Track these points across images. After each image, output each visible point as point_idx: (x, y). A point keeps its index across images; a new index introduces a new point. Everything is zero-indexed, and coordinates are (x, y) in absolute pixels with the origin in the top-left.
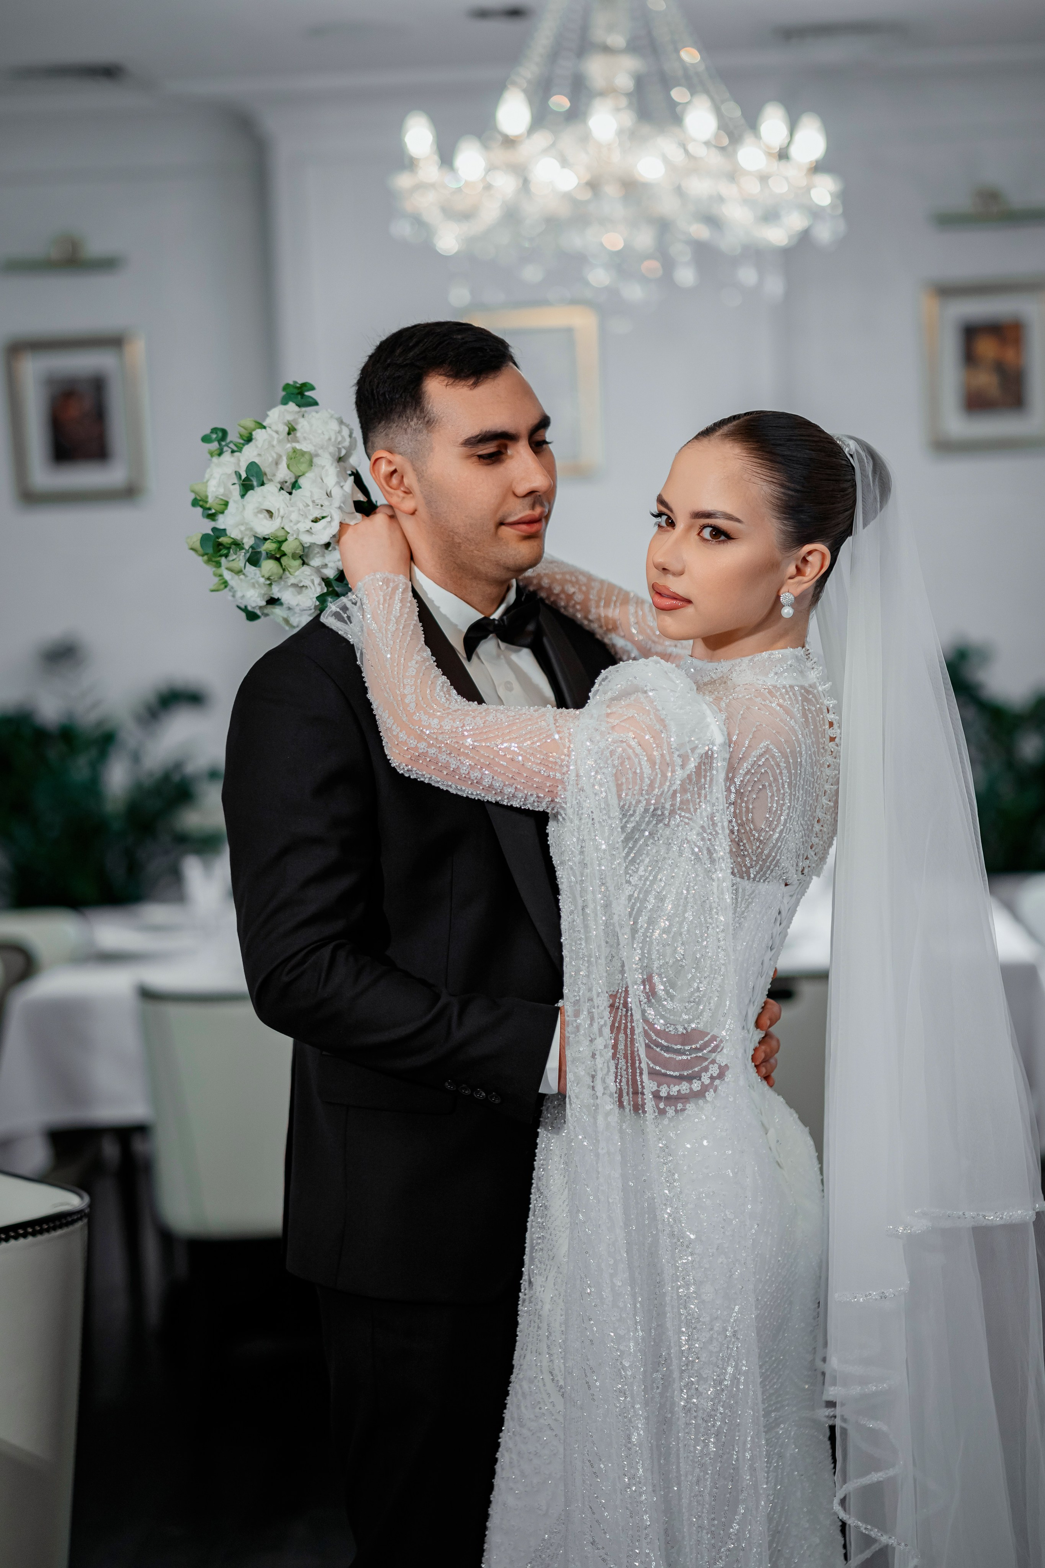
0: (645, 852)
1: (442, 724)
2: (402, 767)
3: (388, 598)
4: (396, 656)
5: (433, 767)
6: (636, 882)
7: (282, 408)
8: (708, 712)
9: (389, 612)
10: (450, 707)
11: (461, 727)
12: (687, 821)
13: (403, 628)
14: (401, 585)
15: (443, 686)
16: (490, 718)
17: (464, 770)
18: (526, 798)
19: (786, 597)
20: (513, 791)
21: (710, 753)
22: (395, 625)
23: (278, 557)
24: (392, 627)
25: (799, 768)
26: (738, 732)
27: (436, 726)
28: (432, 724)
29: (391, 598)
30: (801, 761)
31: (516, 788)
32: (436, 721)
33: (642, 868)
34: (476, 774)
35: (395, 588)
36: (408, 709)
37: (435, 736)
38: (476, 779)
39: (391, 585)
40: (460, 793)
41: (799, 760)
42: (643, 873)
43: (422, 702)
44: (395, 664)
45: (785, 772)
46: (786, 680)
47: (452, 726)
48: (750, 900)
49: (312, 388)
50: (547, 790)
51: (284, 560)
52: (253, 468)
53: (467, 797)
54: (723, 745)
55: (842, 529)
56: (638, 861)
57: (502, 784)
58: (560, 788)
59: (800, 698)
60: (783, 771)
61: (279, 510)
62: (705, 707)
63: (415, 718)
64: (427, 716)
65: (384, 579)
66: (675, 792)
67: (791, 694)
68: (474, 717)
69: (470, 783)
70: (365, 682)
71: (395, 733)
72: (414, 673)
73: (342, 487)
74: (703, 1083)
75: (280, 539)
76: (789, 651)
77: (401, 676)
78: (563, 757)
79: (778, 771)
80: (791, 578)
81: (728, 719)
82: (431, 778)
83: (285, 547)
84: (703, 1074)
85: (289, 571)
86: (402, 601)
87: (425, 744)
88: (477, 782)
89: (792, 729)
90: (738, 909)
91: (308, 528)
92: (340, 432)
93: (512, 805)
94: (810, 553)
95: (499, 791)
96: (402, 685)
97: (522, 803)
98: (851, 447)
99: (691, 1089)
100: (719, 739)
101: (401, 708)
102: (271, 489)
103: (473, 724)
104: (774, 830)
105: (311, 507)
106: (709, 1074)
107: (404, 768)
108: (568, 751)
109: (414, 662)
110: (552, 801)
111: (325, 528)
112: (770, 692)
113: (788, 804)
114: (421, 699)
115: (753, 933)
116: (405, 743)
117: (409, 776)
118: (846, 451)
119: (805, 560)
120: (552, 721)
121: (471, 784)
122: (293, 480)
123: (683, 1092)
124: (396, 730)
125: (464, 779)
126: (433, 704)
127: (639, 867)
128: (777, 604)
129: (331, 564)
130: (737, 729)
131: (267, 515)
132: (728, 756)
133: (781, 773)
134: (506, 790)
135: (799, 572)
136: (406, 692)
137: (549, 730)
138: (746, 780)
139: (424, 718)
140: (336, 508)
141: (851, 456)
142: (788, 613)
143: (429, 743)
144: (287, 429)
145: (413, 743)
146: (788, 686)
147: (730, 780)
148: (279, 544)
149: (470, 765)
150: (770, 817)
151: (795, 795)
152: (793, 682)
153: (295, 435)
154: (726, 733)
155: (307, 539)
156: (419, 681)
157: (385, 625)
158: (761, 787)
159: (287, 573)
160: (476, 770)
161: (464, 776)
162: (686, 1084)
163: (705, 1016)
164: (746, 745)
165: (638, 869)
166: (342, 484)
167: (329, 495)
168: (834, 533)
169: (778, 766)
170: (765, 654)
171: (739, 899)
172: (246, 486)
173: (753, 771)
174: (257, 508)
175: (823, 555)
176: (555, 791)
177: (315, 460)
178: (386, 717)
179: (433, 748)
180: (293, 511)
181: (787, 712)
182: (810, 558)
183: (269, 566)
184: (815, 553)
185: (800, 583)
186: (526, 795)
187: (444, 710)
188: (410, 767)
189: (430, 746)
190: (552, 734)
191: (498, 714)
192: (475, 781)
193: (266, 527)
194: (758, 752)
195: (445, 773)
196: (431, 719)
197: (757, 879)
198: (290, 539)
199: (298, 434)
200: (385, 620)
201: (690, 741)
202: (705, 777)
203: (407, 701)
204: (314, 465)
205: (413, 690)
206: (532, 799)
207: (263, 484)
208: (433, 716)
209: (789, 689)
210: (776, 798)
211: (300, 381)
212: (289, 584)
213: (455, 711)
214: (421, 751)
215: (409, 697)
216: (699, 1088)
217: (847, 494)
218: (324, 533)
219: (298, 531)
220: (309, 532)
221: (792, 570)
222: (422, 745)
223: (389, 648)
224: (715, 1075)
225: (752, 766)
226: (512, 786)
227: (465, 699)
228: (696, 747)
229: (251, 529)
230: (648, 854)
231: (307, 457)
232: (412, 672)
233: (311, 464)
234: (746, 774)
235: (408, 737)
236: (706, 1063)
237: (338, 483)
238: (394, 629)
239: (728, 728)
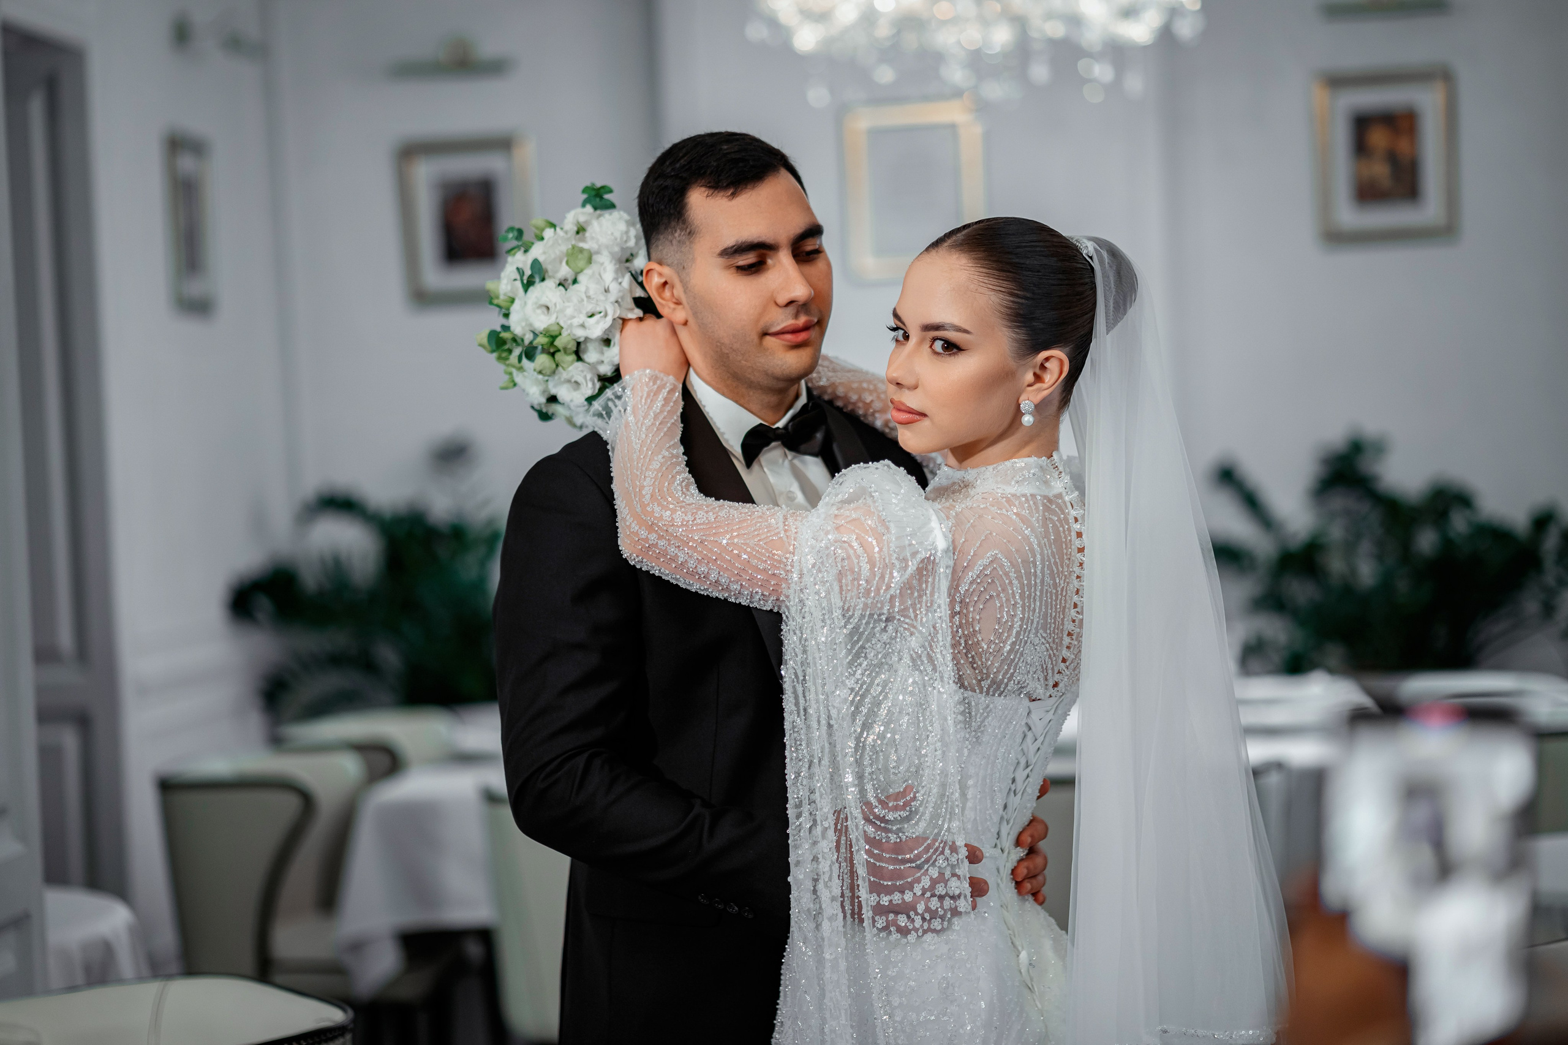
0: (863, 655)
1: (674, 516)
2: (633, 558)
3: (652, 394)
4: (645, 449)
5: (662, 560)
6: (852, 686)
7: (580, 210)
8: (934, 518)
9: (650, 408)
10: (685, 500)
11: (692, 521)
12: (906, 626)
13: (660, 424)
14: (668, 385)
15: (683, 481)
16: (722, 514)
17: (691, 564)
18: (751, 595)
19: (1026, 405)
20: (739, 588)
21: (932, 558)
22: (652, 420)
23: (552, 351)
24: (648, 422)
25: (1033, 579)
26: (963, 540)
27: (667, 518)
28: (664, 516)
29: (655, 395)
30: (1036, 572)
31: (741, 584)
32: (668, 513)
33: (859, 672)
34: (703, 569)
35: (663, 386)
36: (643, 500)
37: (665, 528)
38: (703, 573)
39: (658, 382)
40: (689, 588)
41: (1032, 571)
42: (859, 677)
43: (658, 494)
44: (642, 457)
45: (1015, 582)
46: (1028, 490)
47: (683, 519)
48: (985, 714)
49: (610, 191)
50: (771, 589)
51: (558, 356)
52: (536, 264)
53: (696, 592)
54: (946, 551)
55: (1082, 333)
56: (856, 664)
57: (728, 580)
58: (784, 586)
59: (1041, 508)
60: (1013, 582)
61: (555, 304)
62: (931, 511)
63: (649, 509)
64: (660, 508)
65: (652, 376)
66: (892, 597)
67: (1031, 503)
68: (707, 512)
69: (697, 577)
70: (611, 472)
71: (628, 524)
72: (658, 467)
73: (620, 283)
74: (915, 894)
75: (554, 334)
76: (1033, 460)
77: (644, 469)
78: (788, 555)
79: (1007, 581)
80: (1030, 385)
81: (955, 526)
82: (660, 570)
83: (558, 343)
84: (916, 885)
85: (562, 367)
86: (666, 400)
87: (655, 536)
88: (704, 577)
89: (1026, 538)
90: (973, 724)
91: (581, 322)
92: (627, 232)
93: (740, 603)
94: (1047, 359)
95: (725, 587)
96: (643, 477)
97: (748, 601)
98: (1090, 249)
99: (903, 899)
100: (941, 544)
101: (637, 499)
102: (550, 283)
103: (705, 518)
104: (1005, 642)
105: (585, 302)
106: (921, 885)
107: (635, 559)
108: (794, 549)
109: (660, 456)
110: (778, 600)
111: (598, 322)
112: (1008, 501)
113: (1021, 616)
114: (657, 491)
115: (994, 748)
116: (637, 534)
117: (641, 568)
118: (1084, 252)
119: (1043, 367)
120: (781, 519)
121: (699, 578)
122: (573, 277)
123: (894, 902)
124: (629, 519)
125: (692, 574)
126: (668, 497)
127: (856, 670)
128: (1018, 413)
129: (604, 360)
130: (964, 537)
131: (545, 310)
132: (951, 563)
133: (1011, 583)
134: (732, 587)
135: (1038, 378)
136: (645, 484)
137: (778, 528)
138: (971, 590)
139: (657, 509)
140: (612, 303)
141: (1091, 258)
142: (1029, 421)
143: (659, 535)
144: (575, 229)
145: (643, 533)
146: (1028, 495)
147: (954, 588)
148: (551, 340)
149: (697, 559)
150: (1000, 628)
151: (1029, 607)
152: (1033, 491)
153: (584, 235)
154: (950, 540)
155: (580, 334)
156: (660, 475)
157: (642, 419)
158: (988, 597)
159: (560, 368)
160: (703, 565)
161: (691, 569)
162: (899, 894)
163: (920, 826)
164: (972, 554)
165: (855, 672)
166: (620, 280)
167: (607, 291)
168: (1074, 338)
169: (1007, 574)
170: (1008, 463)
171: (973, 713)
172: (528, 284)
173: (979, 581)
174: (536, 303)
175: (1061, 361)
176: (780, 590)
177: (595, 257)
178: (623, 507)
179: (663, 540)
180: (569, 307)
181: (1024, 520)
182: (1047, 365)
183: (542, 360)
184: (1052, 360)
185: (1040, 390)
186: (752, 592)
187: (678, 503)
188: (640, 558)
189: (661, 537)
190: (779, 533)
191: (731, 510)
192: (702, 576)
193: (542, 322)
194: (986, 561)
195: (674, 566)
196: (664, 511)
197: (991, 693)
198: (565, 333)
199: (587, 234)
200: (643, 414)
201: (910, 545)
202: (927, 582)
203: (644, 493)
204: (592, 262)
205: (652, 482)
206: (758, 597)
207: (543, 280)
208: (667, 508)
209: (1030, 498)
210: (1006, 610)
211: (599, 184)
212: (562, 380)
213: (689, 505)
214: (651, 543)
215: (647, 489)
216: (911, 900)
217: (1083, 299)
218: (597, 329)
219: (571, 326)
220: (583, 326)
221: (1029, 377)
222: (653, 537)
223: (640, 441)
224: (926, 887)
225: (978, 576)
226: (737, 583)
227: (702, 495)
228: (917, 552)
229: (531, 325)
230: (866, 657)
231: (586, 254)
232: (656, 465)
233: (590, 261)
234: (971, 583)
235: (640, 528)
236: (919, 874)
237: (616, 279)
238: (650, 423)
239: (953, 535)
